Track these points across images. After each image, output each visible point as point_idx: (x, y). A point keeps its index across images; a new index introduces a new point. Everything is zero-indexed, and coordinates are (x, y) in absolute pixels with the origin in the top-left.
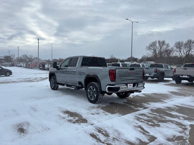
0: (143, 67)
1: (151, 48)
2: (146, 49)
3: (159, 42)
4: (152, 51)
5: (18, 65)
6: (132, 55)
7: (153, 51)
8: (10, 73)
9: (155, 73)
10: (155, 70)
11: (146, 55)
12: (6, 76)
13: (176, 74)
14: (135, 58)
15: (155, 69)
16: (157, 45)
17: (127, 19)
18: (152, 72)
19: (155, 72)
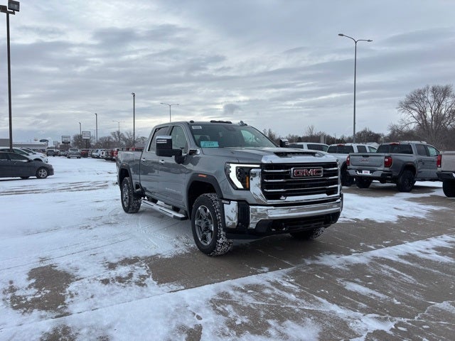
0: (359, 151)
1: (412, 106)
2: (397, 108)
3: (434, 90)
4: (415, 114)
5: (93, 154)
6: (355, 123)
7: (417, 113)
8: (50, 171)
9: (387, 169)
10: (387, 160)
11: (398, 124)
12: (39, 177)
13: (442, 169)
14: (373, 134)
15: (386, 157)
16: (430, 97)
17: (342, 35)
18: (378, 164)
19: (387, 164)
